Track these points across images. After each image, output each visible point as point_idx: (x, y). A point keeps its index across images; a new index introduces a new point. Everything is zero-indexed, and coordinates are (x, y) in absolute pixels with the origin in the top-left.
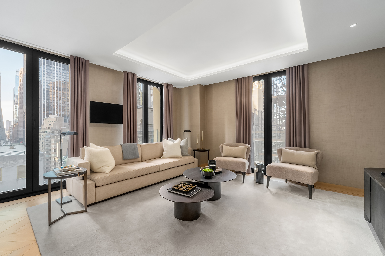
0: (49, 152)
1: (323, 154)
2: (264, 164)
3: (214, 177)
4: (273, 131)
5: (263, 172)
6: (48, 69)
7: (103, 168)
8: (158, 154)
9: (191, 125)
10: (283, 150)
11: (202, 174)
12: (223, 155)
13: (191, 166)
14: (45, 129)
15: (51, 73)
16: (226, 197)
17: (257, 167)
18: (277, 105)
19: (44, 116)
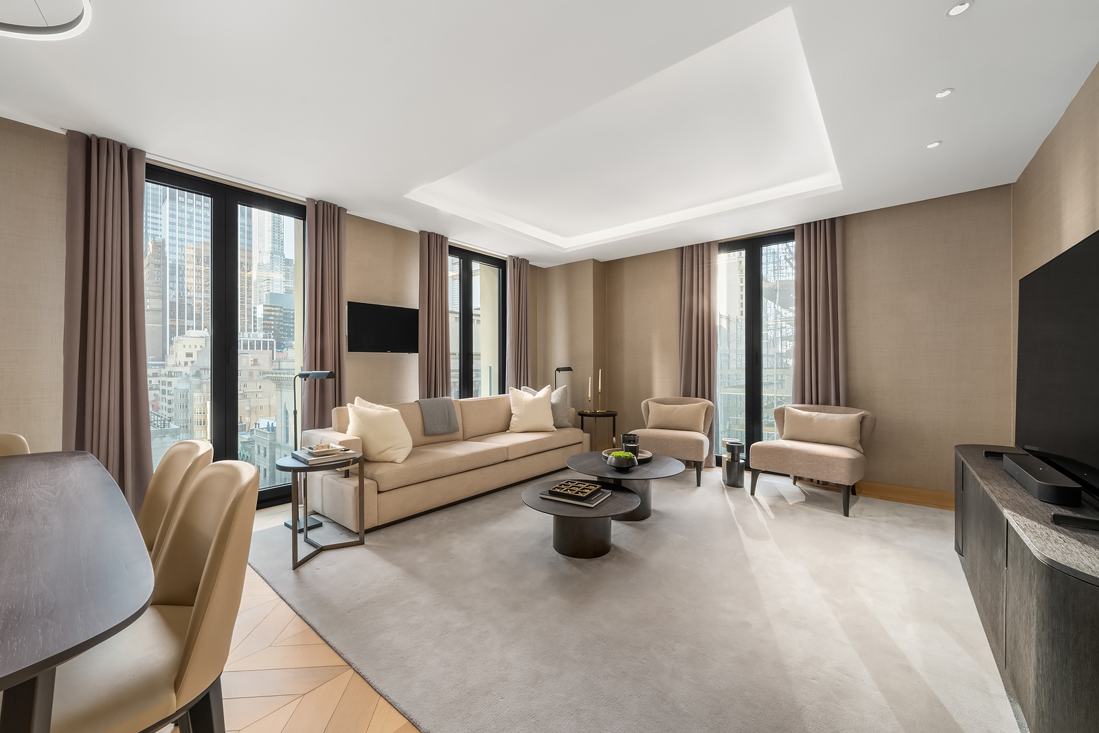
0: (187, 427)
1: (876, 419)
2: (744, 443)
3: (637, 470)
4: (766, 368)
5: (742, 461)
6: (182, 211)
7: (389, 452)
8: (500, 423)
9: (572, 356)
10: (788, 410)
11: (610, 462)
12: (650, 424)
13: (576, 450)
14: (174, 366)
15: (190, 220)
16: (661, 514)
17: (728, 451)
18: (775, 303)
19: (173, 333)
